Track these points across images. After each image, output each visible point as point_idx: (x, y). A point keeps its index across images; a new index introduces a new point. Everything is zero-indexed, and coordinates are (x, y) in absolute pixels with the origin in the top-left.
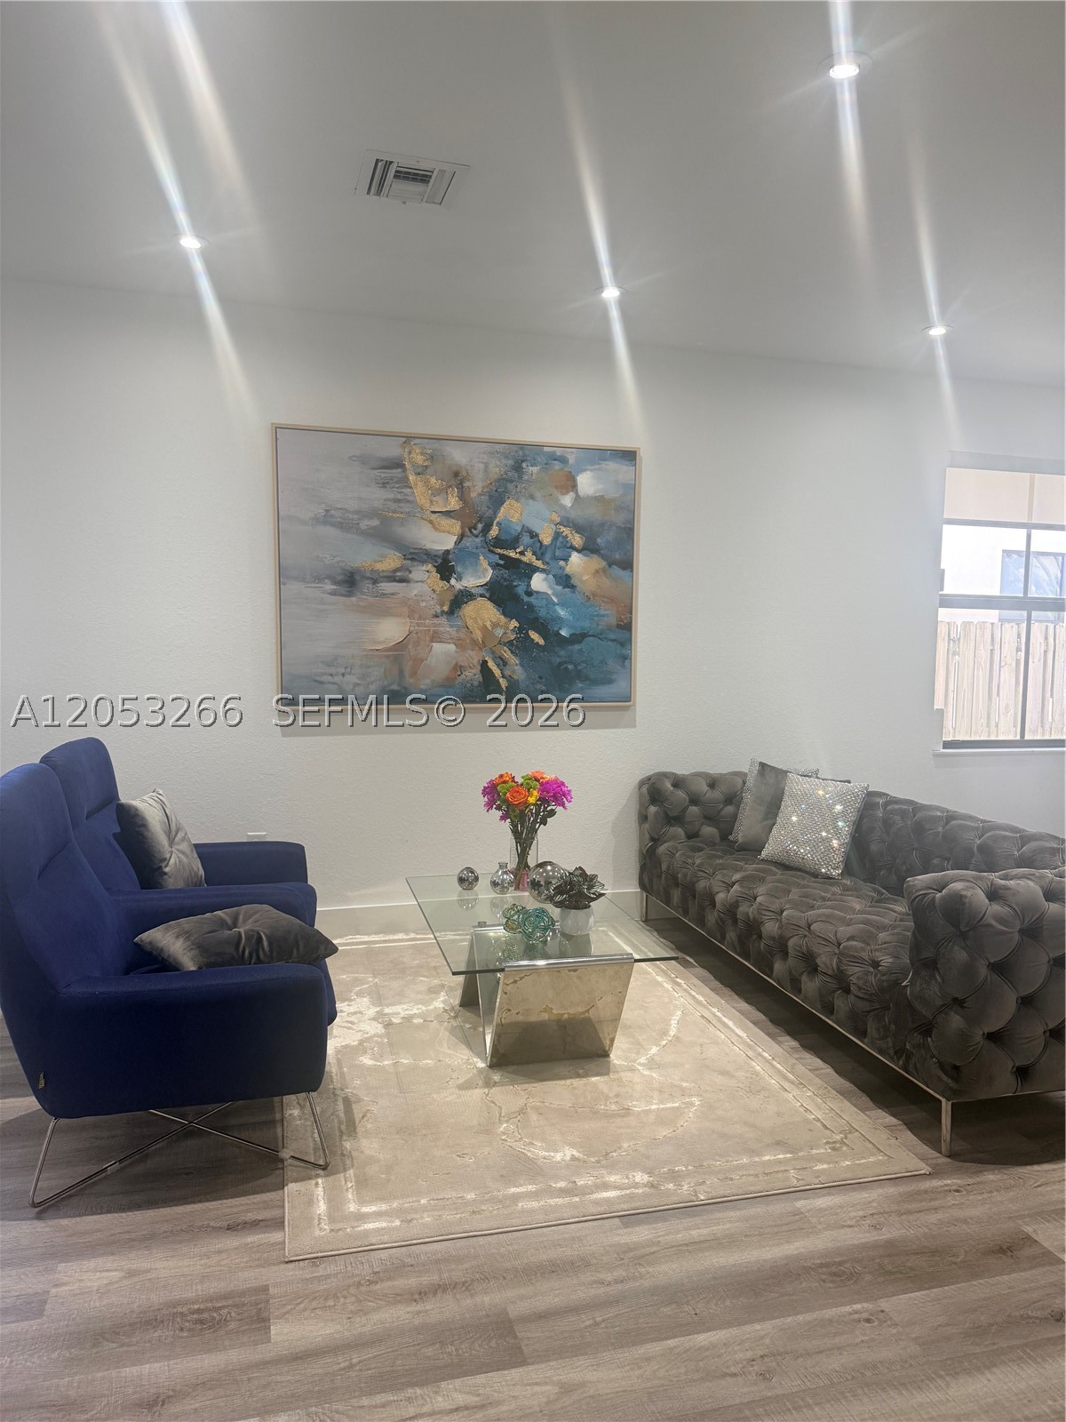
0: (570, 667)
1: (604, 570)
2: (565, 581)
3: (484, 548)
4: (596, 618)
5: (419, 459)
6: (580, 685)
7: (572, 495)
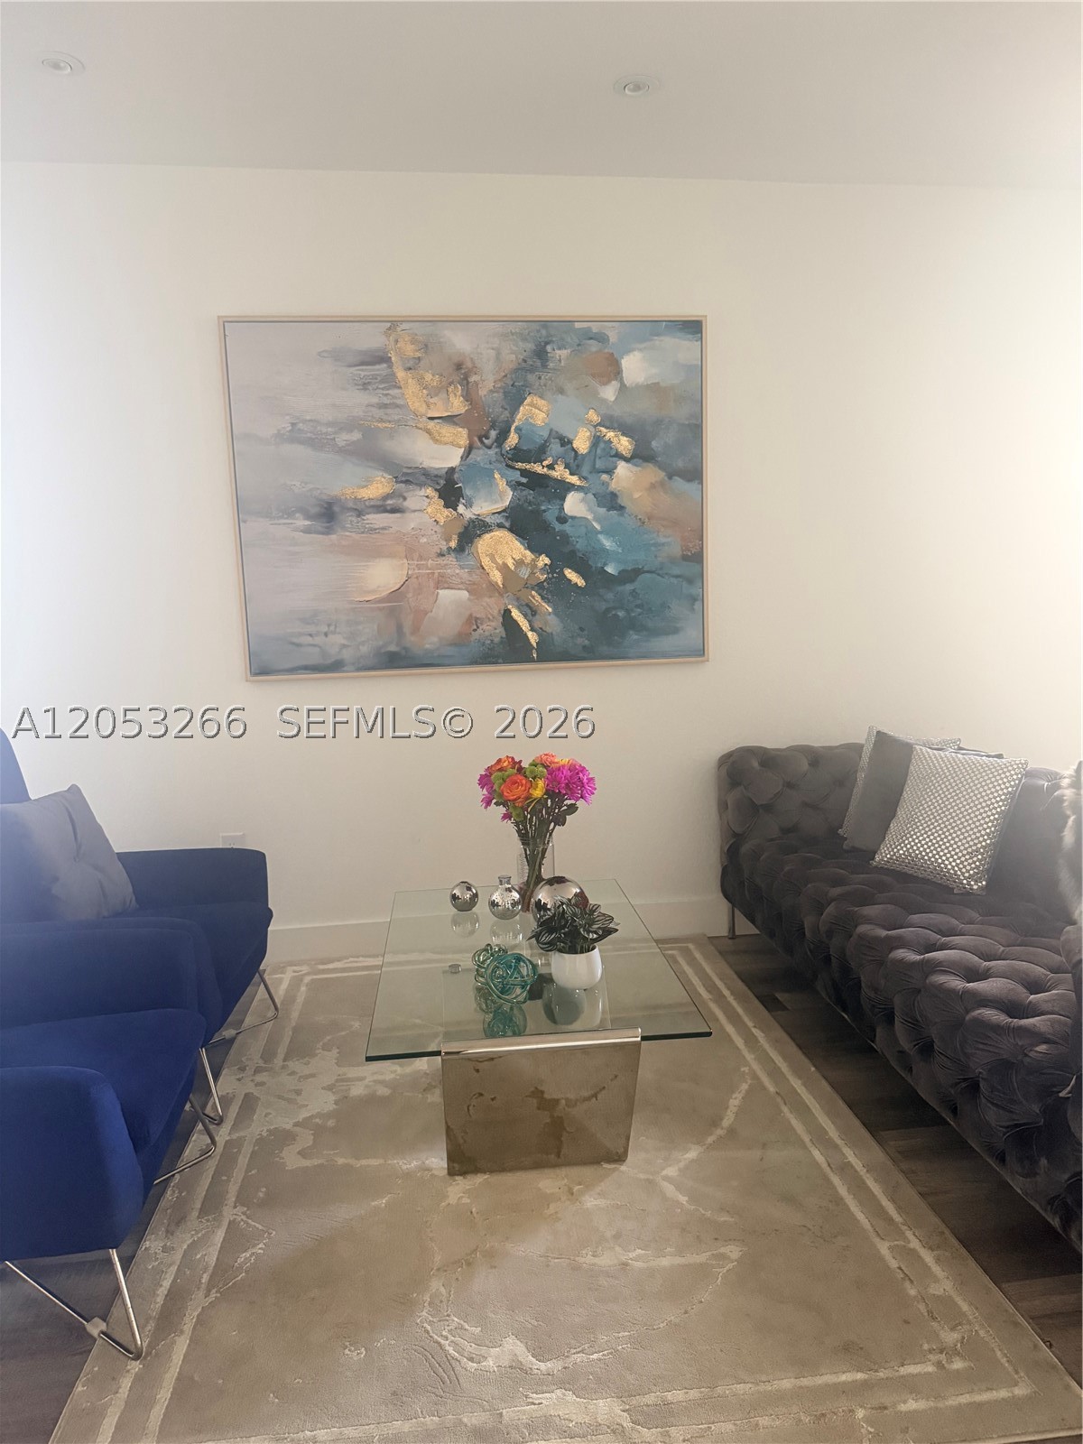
0: (621, 614)
1: (662, 484)
2: (611, 501)
3: (501, 462)
4: (653, 549)
5: (410, 350)
6: (635, 637)
7: (615, 384)
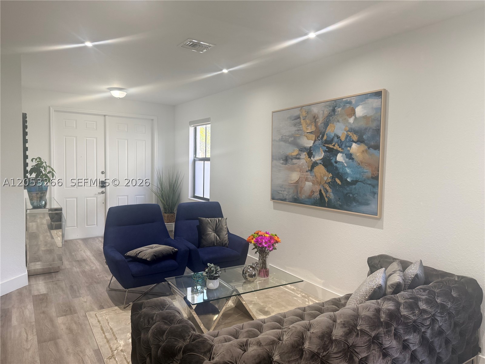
0: (351, 195)
1: (366, 151)
2: (350, 156)
3: (322, 144)
4: (362, 173)
5: (304, 114)
6: (355, 204)
7: (353, 117)
